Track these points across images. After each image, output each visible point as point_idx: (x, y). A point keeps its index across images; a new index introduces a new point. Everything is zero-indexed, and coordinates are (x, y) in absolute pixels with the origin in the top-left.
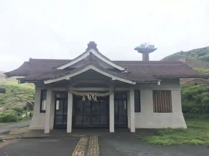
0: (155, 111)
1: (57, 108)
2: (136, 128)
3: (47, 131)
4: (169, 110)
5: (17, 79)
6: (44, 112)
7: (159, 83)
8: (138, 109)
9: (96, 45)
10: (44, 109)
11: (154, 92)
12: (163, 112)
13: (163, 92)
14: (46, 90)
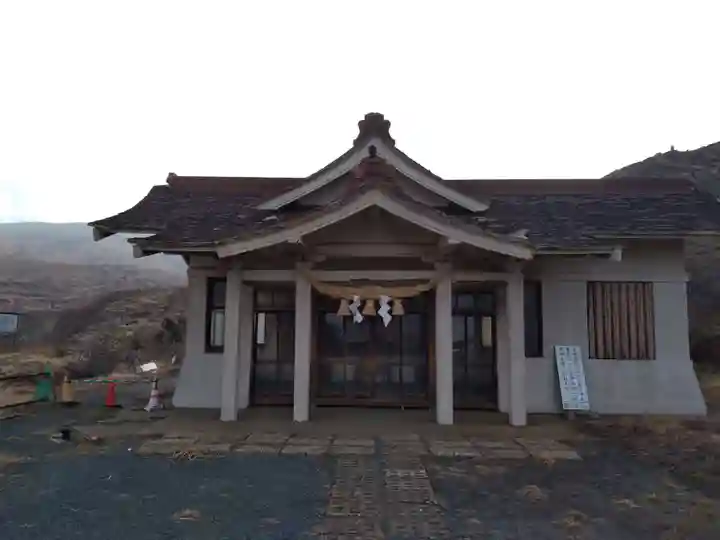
0: (595, 354)
1: (261, 340)
2: (530, 412)
3: (229, 415)
4: (646, 353)
5: (130, 240)
6: (220, 349)
7: (618, 256)
8: (534, 347)
9: (388, 124)
10: (218, 343)
11: (591, 285)
12: (623, 357)
13: (632, 286)
14: (224, 280)
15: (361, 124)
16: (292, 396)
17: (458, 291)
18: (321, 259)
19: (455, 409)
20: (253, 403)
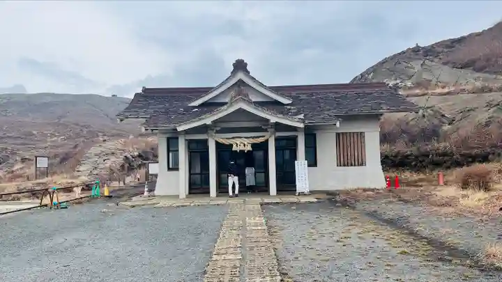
0: (339, 165)
3: (183, 196)
4: (362, 163)
7: (338, 124)
8: (313, 162)
9: (246, 64)
11: (338, 135)
12: (351, 165)
13: (352, 134)
14: (178, 138)
15: (234, 64)
16: (209, 188)
17: (277, 140)
18: (218, 129)
19: (277, 191)
20: (190, 193)
